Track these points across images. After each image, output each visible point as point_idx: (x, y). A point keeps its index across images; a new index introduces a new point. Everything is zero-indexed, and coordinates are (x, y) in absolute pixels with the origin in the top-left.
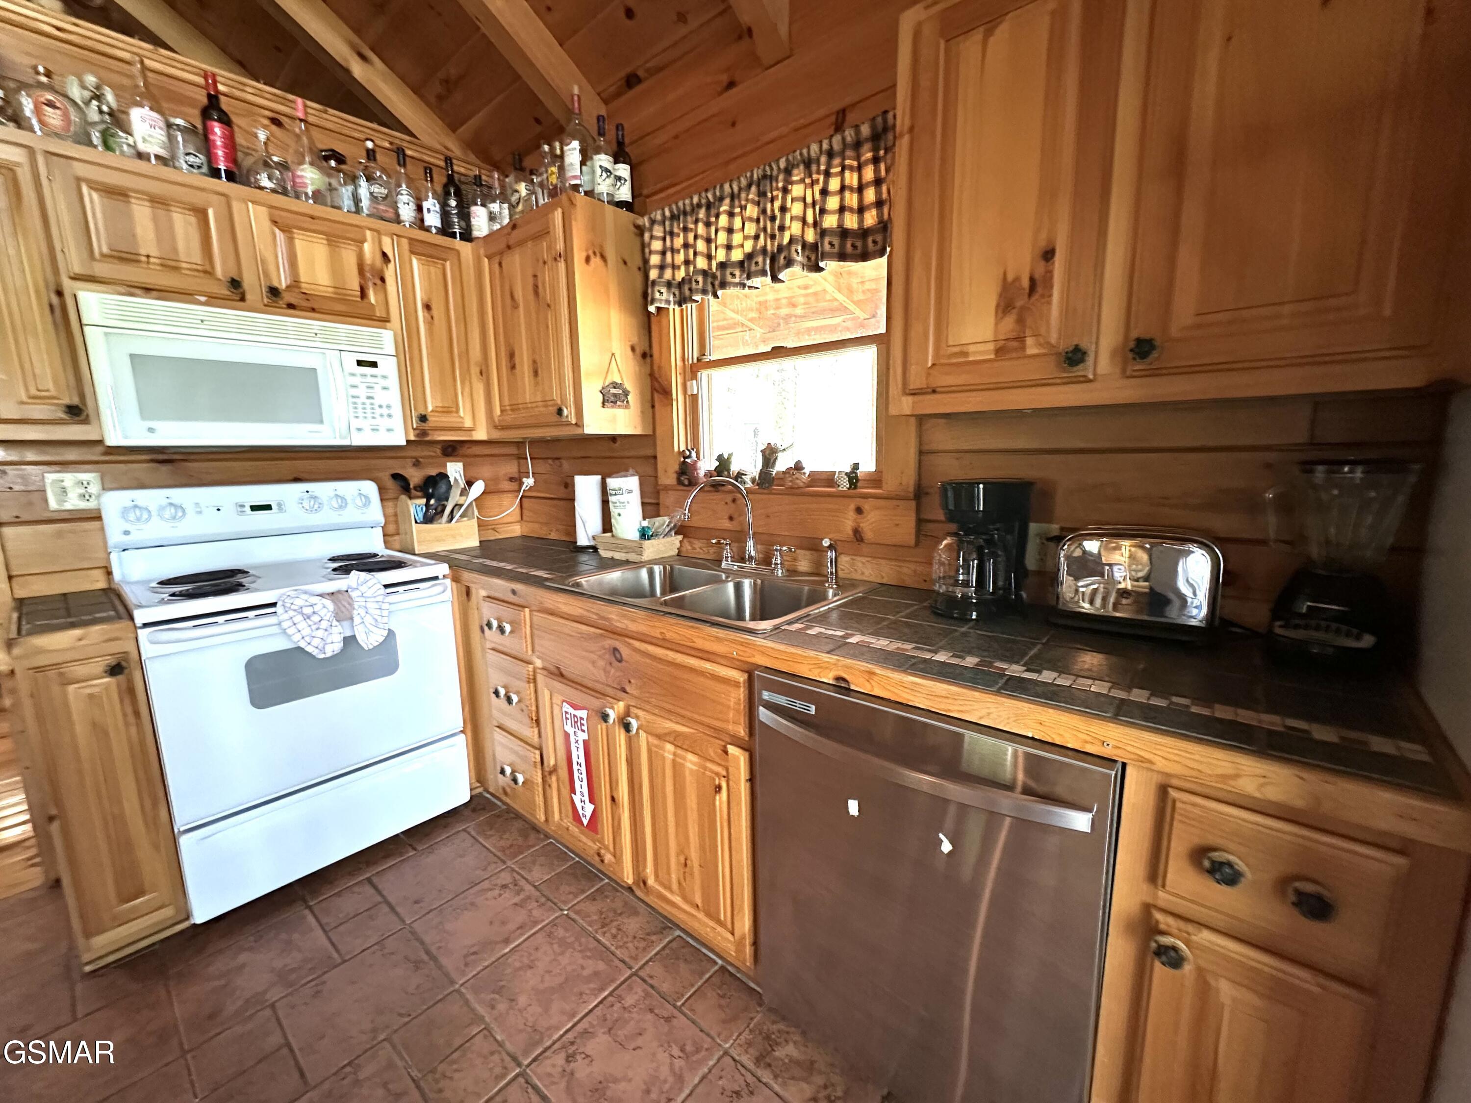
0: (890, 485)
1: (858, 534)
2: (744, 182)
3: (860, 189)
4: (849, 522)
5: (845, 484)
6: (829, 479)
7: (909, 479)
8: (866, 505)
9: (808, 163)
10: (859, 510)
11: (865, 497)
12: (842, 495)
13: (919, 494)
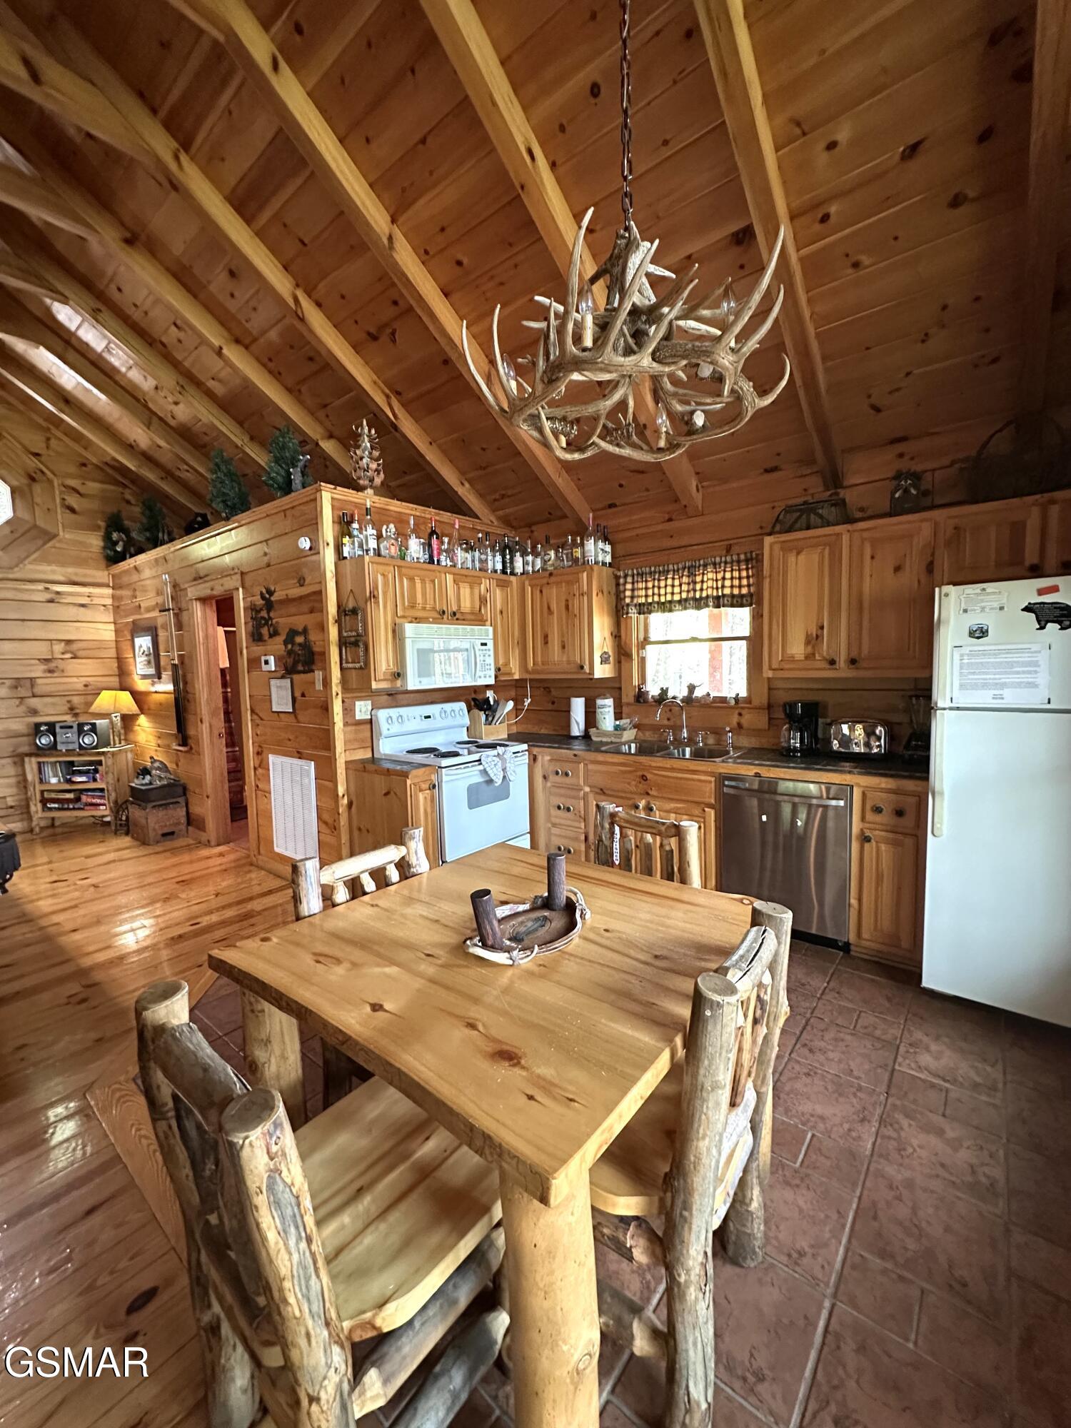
0: (756, 702)
1: (740, 726)
2: (680, 566)
3: (740, 578)
4: (735, 719)
5: (733, 702)
6: (723, 700)
7: (765, 701)
8: (744, 712)
9: (715, 564)
10: (740, 714)
11: (743, 708)
12: (732, 708)
13: (770, 707)
